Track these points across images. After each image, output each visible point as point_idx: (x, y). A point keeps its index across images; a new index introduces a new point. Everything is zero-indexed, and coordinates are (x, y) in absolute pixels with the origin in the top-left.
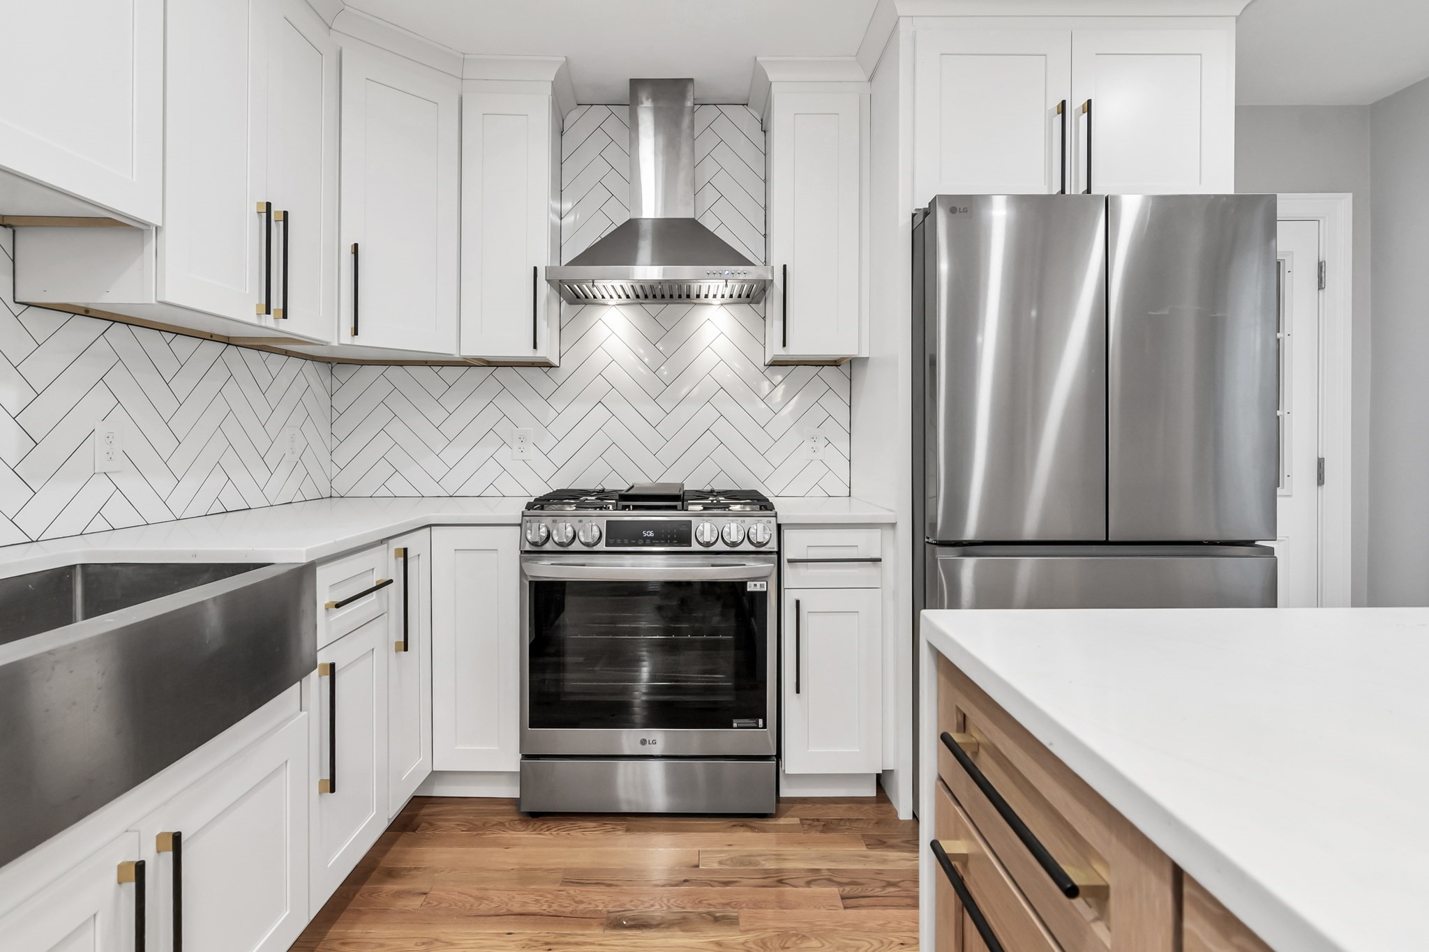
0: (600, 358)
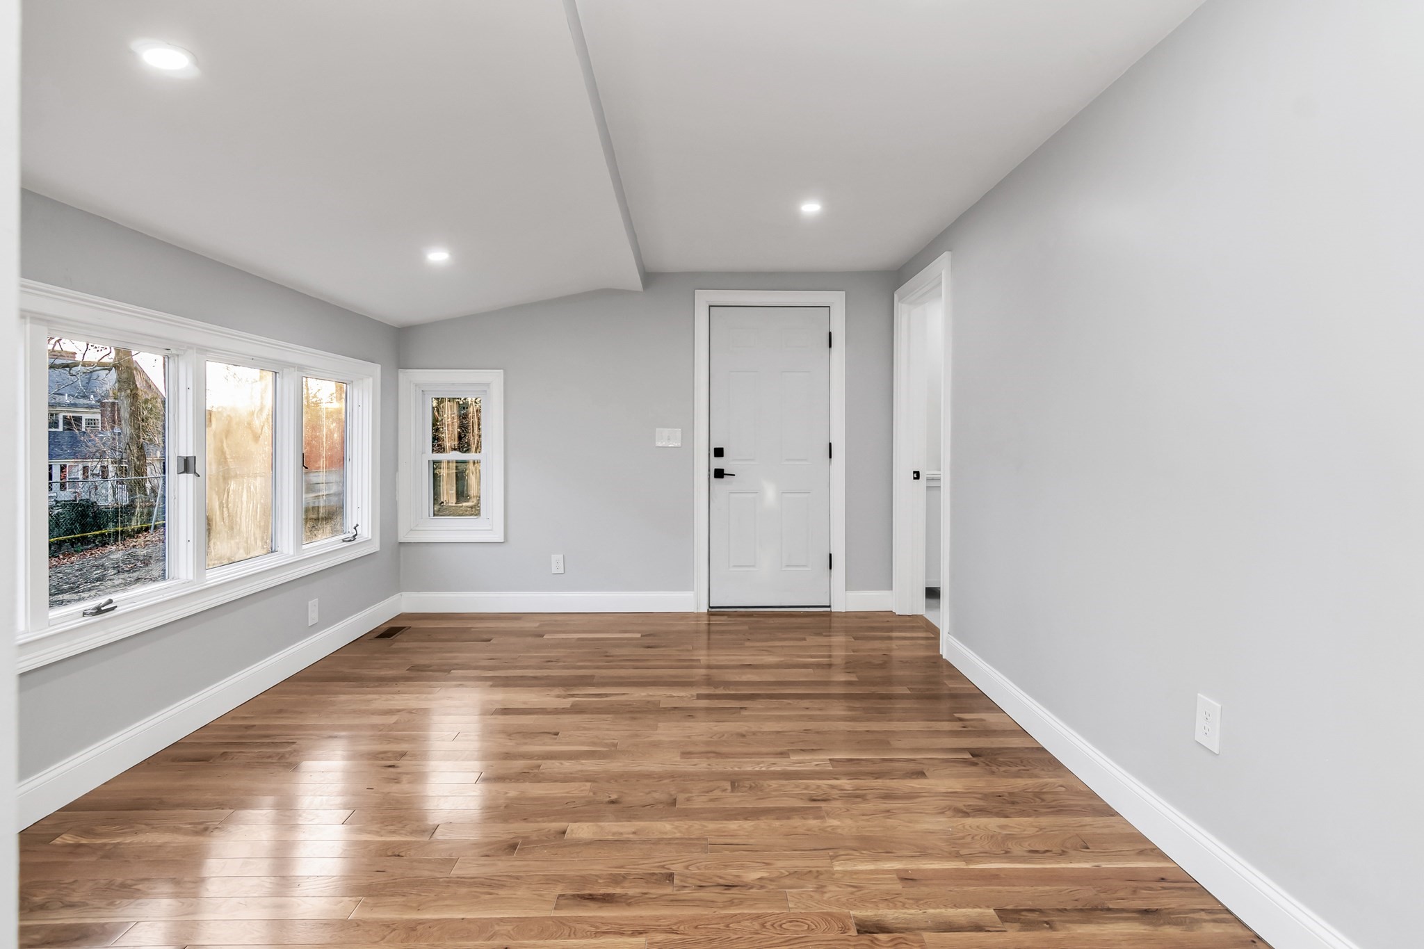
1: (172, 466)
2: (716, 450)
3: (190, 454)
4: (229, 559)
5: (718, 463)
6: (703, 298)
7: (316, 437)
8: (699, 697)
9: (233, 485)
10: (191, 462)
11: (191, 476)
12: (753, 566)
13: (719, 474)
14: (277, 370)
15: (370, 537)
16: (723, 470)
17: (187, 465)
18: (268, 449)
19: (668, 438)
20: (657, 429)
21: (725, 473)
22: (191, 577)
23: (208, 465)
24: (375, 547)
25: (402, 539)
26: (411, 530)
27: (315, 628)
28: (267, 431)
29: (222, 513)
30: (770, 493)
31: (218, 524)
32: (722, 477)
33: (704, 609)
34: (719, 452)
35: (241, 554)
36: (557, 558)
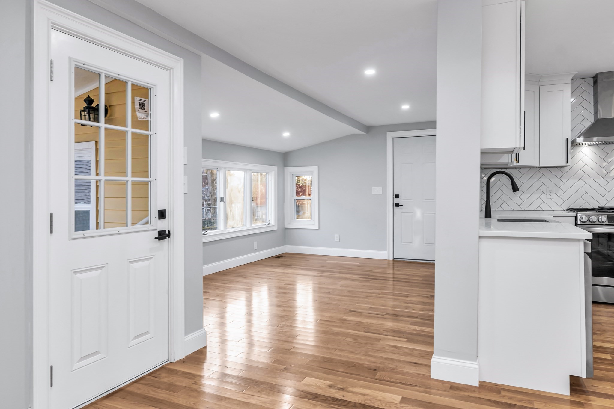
0: (581, 164)
1: (219, 200)
2: (396, 195)
3: (223, 197)
4: (232, 226)
5: (397, 201)
6: (390, 135)
7: (257, 191)
8: (361, 278)
9: (233, 205)
10: (223, 198)
11: (223, 202)
12: (411, 243)
13: (397, 205)
14: (245, 170)
15: (274, 225)
16: (399, 204)
17: (222, 199)
18: (243, 195)
19: (377, 190)
20: (373, 188)
21: (400, 205)
22: (223, 230)
23: (227, 199)
24: (275, 228)
25: (286, 227)
26: (289, 224)
27: (256, 251)
28: (242, 190)
29: (231, 213)
30: (419, 214)
31: (230, 216)
32: (399, 206)
33: (391, 259)
34: (397, 196)
35: (235, 226)
36: (337, 236)
